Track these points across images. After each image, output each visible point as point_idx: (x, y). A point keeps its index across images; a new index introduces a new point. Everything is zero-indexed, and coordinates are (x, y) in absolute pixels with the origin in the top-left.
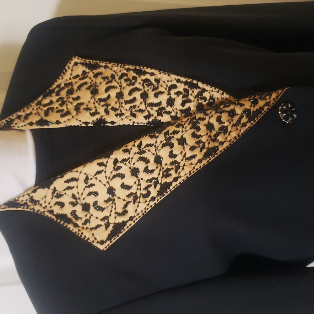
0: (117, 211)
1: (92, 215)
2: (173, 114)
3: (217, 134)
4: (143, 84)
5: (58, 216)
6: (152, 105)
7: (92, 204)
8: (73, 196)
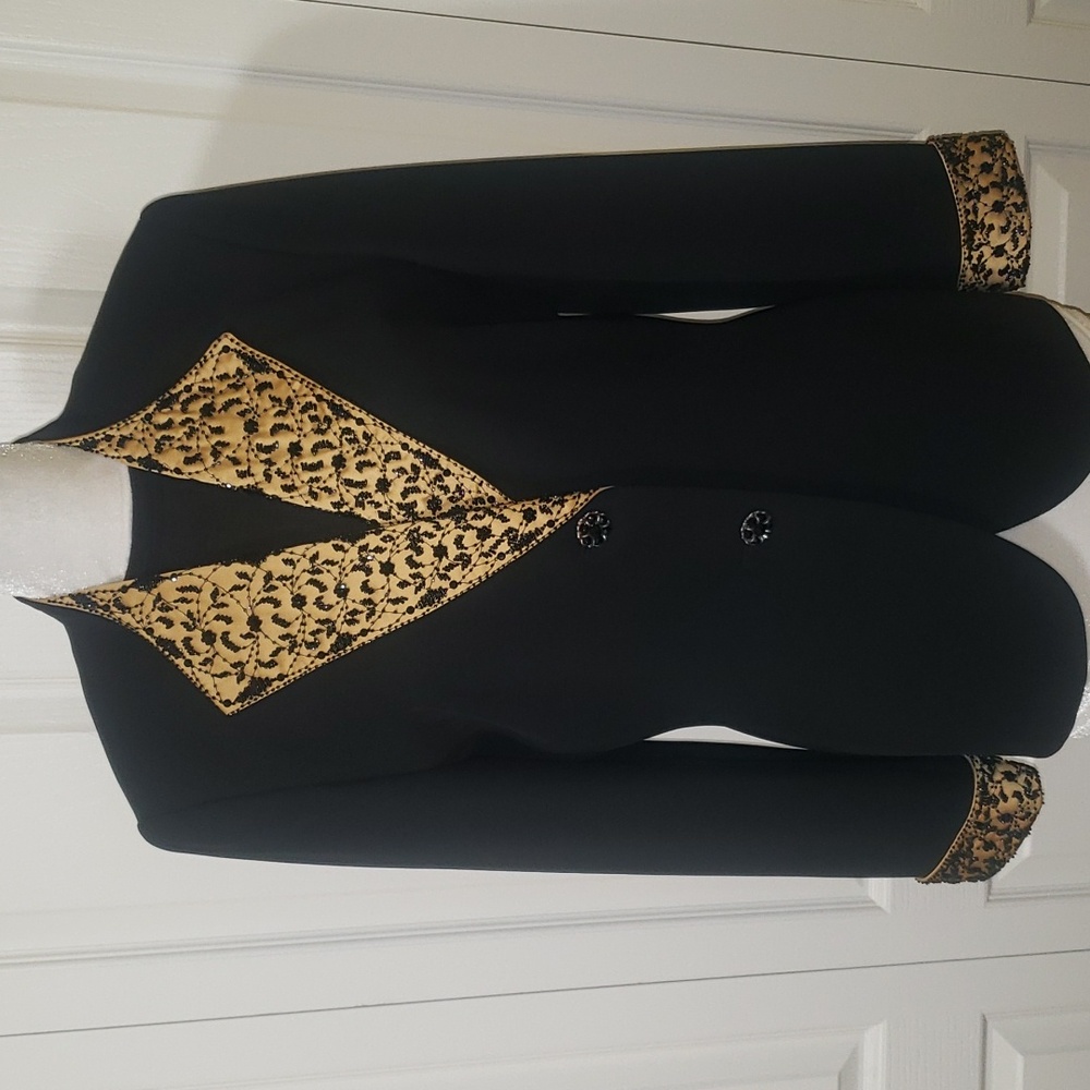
0: (259, 657)
1: (217, 653)
2: (384, 509)
3: (450, 567)
4: (341, 437)
5: (160, 640)
6: (349, 483)
7: (219, 635)
8: (190, 614)
